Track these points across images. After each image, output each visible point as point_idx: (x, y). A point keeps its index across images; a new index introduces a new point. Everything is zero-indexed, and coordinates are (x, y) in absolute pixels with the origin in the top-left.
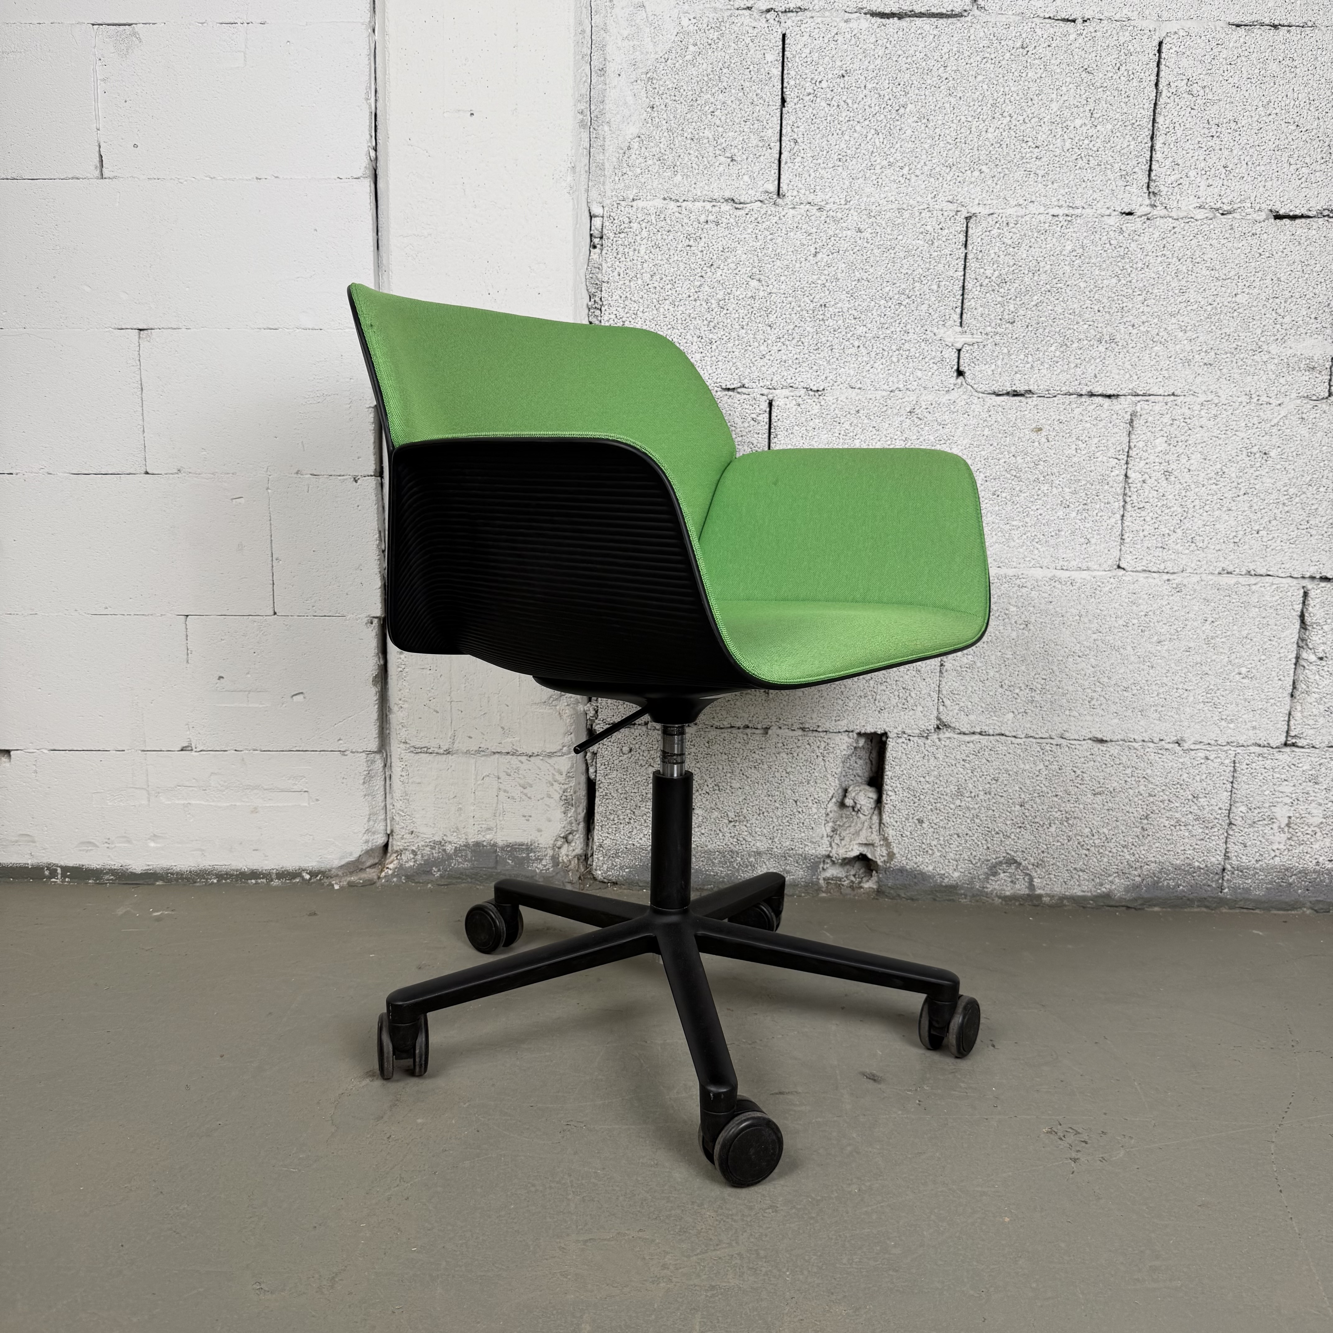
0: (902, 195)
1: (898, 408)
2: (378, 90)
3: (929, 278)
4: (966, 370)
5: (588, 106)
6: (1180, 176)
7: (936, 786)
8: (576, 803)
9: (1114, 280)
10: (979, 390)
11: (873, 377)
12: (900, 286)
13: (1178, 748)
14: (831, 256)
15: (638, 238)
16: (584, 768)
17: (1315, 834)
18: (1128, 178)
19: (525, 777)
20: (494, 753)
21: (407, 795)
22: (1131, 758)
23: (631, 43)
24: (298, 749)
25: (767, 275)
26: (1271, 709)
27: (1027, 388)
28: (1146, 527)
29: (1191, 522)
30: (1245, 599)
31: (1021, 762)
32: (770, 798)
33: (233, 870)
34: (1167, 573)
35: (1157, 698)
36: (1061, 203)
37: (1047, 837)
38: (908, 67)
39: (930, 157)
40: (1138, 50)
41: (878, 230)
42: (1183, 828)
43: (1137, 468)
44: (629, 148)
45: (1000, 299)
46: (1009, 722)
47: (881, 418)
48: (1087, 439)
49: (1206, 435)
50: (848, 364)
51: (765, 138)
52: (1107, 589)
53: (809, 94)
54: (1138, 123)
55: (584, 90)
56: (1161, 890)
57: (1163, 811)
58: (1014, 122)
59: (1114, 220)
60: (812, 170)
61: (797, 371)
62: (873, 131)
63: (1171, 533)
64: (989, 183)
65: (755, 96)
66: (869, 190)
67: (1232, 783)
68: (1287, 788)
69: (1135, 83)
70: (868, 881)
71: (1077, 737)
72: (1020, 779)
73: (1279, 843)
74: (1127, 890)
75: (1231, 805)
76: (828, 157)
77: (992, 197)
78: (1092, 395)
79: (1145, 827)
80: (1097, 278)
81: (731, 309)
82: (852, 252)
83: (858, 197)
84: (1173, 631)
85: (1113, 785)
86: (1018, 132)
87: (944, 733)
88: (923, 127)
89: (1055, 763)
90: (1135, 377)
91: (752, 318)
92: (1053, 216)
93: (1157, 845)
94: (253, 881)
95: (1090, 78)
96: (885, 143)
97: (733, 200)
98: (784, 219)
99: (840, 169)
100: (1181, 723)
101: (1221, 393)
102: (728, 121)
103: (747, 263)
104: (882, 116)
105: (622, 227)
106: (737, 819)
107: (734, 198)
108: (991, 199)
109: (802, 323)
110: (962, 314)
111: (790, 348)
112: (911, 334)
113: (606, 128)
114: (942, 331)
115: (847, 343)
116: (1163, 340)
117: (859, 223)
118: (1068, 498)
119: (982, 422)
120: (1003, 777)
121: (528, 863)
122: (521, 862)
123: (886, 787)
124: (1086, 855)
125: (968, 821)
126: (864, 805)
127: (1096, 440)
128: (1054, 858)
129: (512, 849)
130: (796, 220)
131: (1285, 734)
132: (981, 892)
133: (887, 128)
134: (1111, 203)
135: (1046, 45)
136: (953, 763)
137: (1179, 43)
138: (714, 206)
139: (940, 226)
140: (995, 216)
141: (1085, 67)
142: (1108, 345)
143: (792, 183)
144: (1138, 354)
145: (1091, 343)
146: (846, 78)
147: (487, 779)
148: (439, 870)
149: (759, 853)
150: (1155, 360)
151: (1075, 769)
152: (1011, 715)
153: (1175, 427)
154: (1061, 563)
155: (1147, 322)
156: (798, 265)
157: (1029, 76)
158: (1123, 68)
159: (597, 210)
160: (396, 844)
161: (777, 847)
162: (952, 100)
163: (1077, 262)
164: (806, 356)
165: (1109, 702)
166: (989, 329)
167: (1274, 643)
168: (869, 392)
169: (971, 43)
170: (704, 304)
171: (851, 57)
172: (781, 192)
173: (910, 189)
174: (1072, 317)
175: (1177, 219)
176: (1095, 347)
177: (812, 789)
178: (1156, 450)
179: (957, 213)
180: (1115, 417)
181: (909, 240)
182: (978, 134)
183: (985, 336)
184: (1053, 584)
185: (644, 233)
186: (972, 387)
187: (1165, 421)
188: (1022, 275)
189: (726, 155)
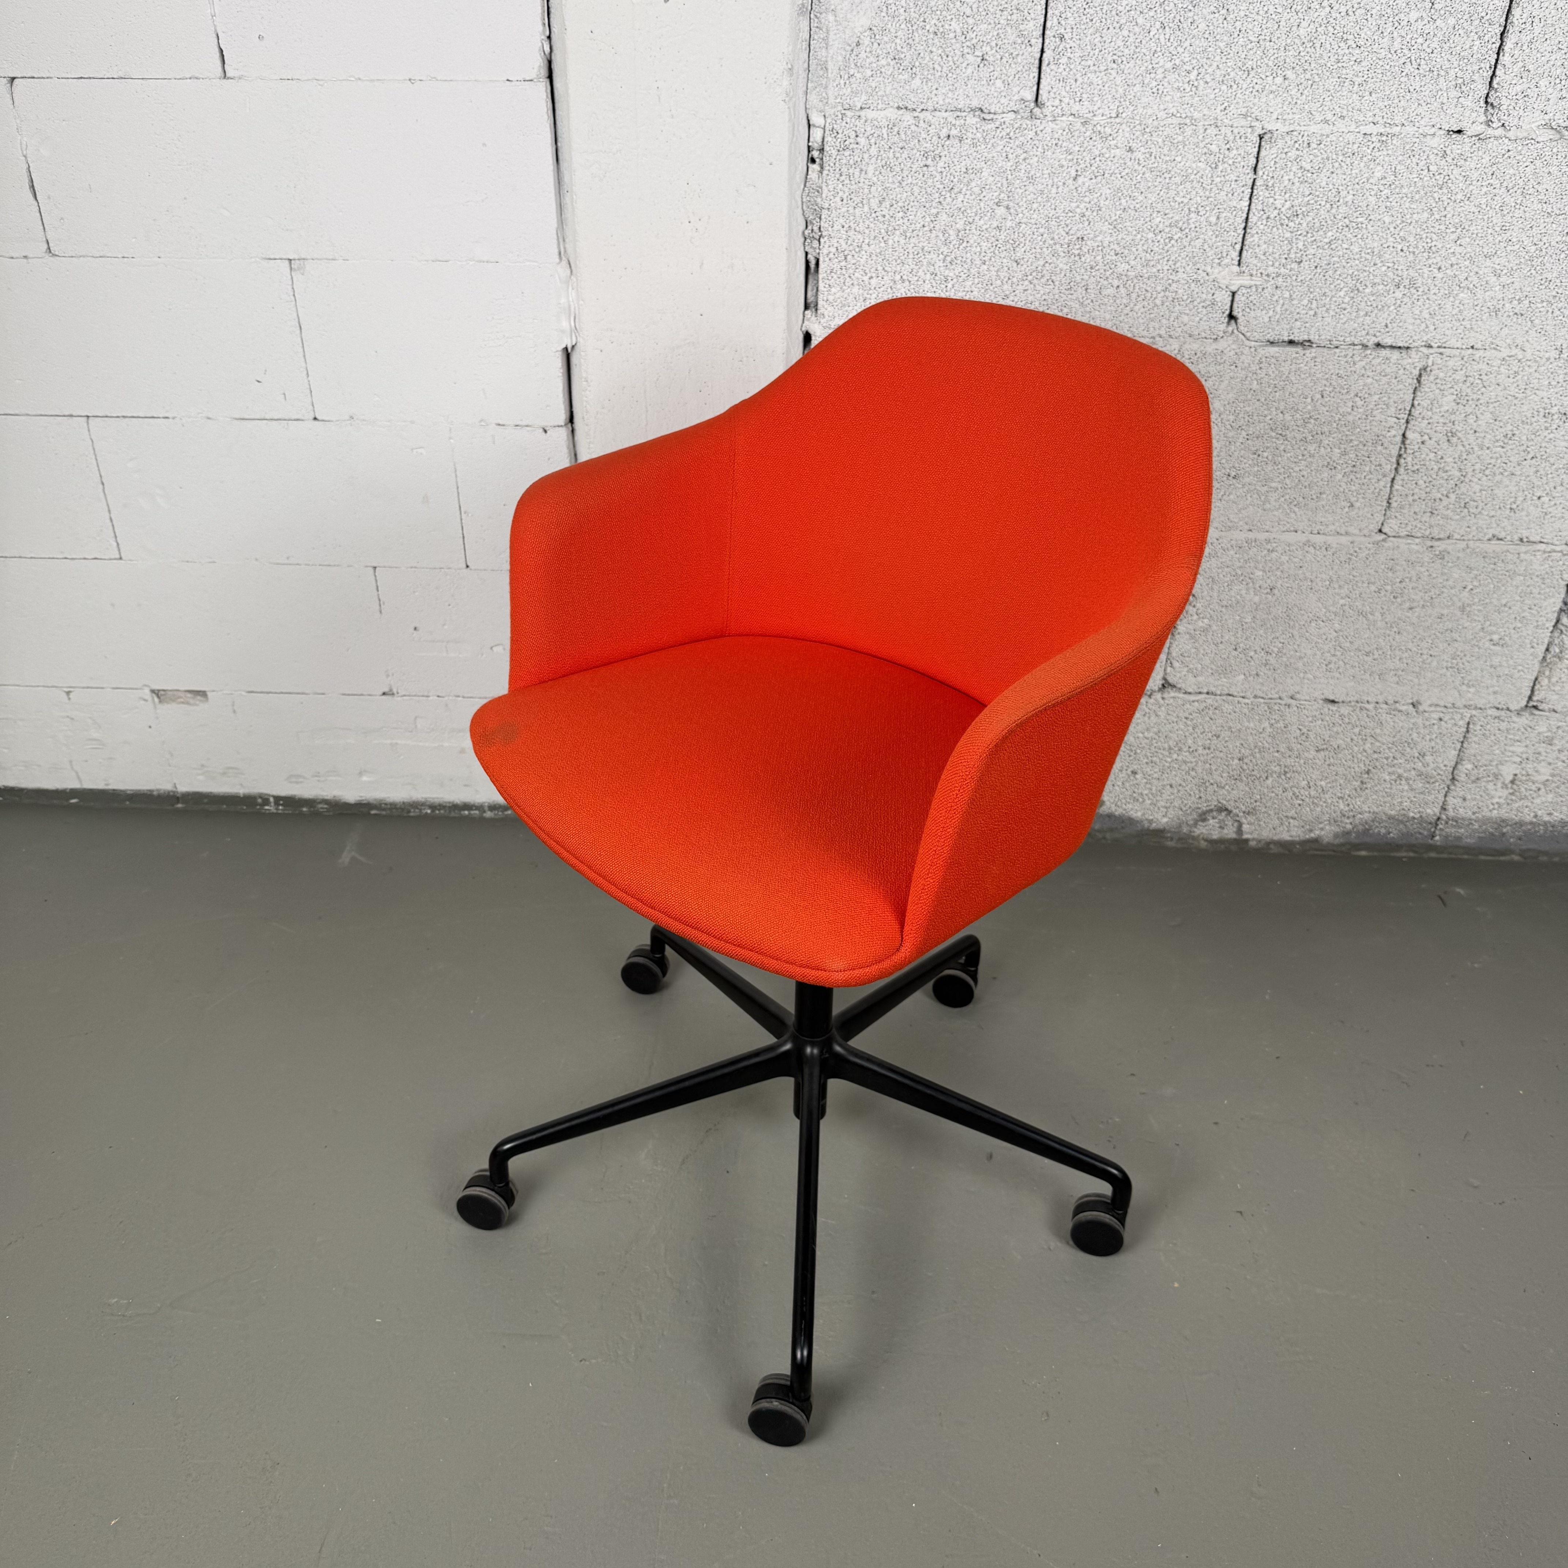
0: (1185, 106)
3: (1208, 208)
4: (1239, 315)
6: (1528, 85)
7: (1156, 741)
9: (1426, 215)
10: (1251, 338)
11: (1130, 322)
12: (1173, 217)
13: (1413, 709)
14: (1094, 181)
15: (866, 156)
17: (1539, 789)
18: (1463, 88)
22: (1362, 718)
25: (1017, 202)
26: (1517, 675)
27: (1306, 338)
28: (1417, 491)
29: (1468, 487)
30: (1511, 566)
31: (1245, 720)
34: (1432, 539)
35: (1398, 662)
36: (1377, 119)
37: (1262, 789)
39: (1224, 58)
41: (1153, 150)
42: (1403, 782)
43: (1417, 429)
44: (858, 44)
45: (1288, 235)
46: (1239, 683)
48: (1366, 396)
49: (1501, 394)
50: (1103, 307)
51: (1026, 33)
52: (1364, 555)
54: (1488, 17)
56: (1370, 836)
57: (1386, 767)
58: (1334, 15)
59: (1438, 142)
60: (1080, 74)
62: (1158, 25)
63: (1444, 498)
64: (1292, 93)
66: (1146, 100)
67: (1462, 742)
68: (1519, 749)
71: (1308, 698)
72: (1242, 736)
73: (1500, 797)
74: (1336, 836)
75: (1457, 763)
76: (1100, 57)
77: (1294, 110)
78: (1378, 346)
79: (1365, 781)
80: (1406, 211)
81: (971, 241)
82: (1119, 176)
83: (1132, 108)
84: (1427, 598)
85: (1339, 743)
86: (1338, 28)
87: (1169, 693)
88: (1220, 21)
89: (1282, 722)
90: (1432, 328)
91: (997, 252)
92: (1365, 135)
93: (1374, 797)
94: (466, 812)
96: (1171, 40)
97: (981, 110)
98: (1041, 135)
99: (1114, 73)
100: (1419, 687)
101: (1527, 346)
102: (980, 10)
103: (994, 187)
104: (1172, 5)
105: (847, 143)
107: (983, 108)
108: (1293, 113)
109: (1054, 258)
110: (1241, 251)
111: (1038, 288)
112: (1180, 275)
113: (831, 18)
114: (1216, 271)
115: (1106, 283)
116: (1471, 286)
117: (1131, 141)
118: (1335, 459)
119: (1250, 375)
120: (1225, 734)
124: (1300, 805)
125: (1183, 773)
127: (1376, 397)
128: (1266, 807)
130: (1056, 136)
131: (1526, 699)
132: (1188, 836)
133: (1177, 21)
134: (1438, 120)
136: (1175, 720)
138: (958, 117)
139: (1228, 146)
140: (1295, 133)
142: (1407, 290)
143: (1054, 90)
144: (1440, 302)
145: (1388, 288)
150: (1458, 309)
151: (1302, 727)
152: (1242, 677)
153: (1468, 384)
154: (1318, 527)
155: (1457, 264)
156: (1054, 190)
159: (816, 119)
163: (1386, 191)
165: (1348, 666)
166: (1271, 270)
167: (1534, 612)
170: (941, 235)
172: (1040, 99)
174: (1370, 257)
175: (1515, 141)
176: (1391, 292)
178: (1442, 409)
179: (1250, 130)
180: (1401, 372)
181: (1189, 162)
182: (1288, 29)
183: (1266, 278)
184: (1306, 548)
185: (874, 150)
186: (1243, 334)
187: (1458, 378)
188: (1318, 207)
189: (976, 53)
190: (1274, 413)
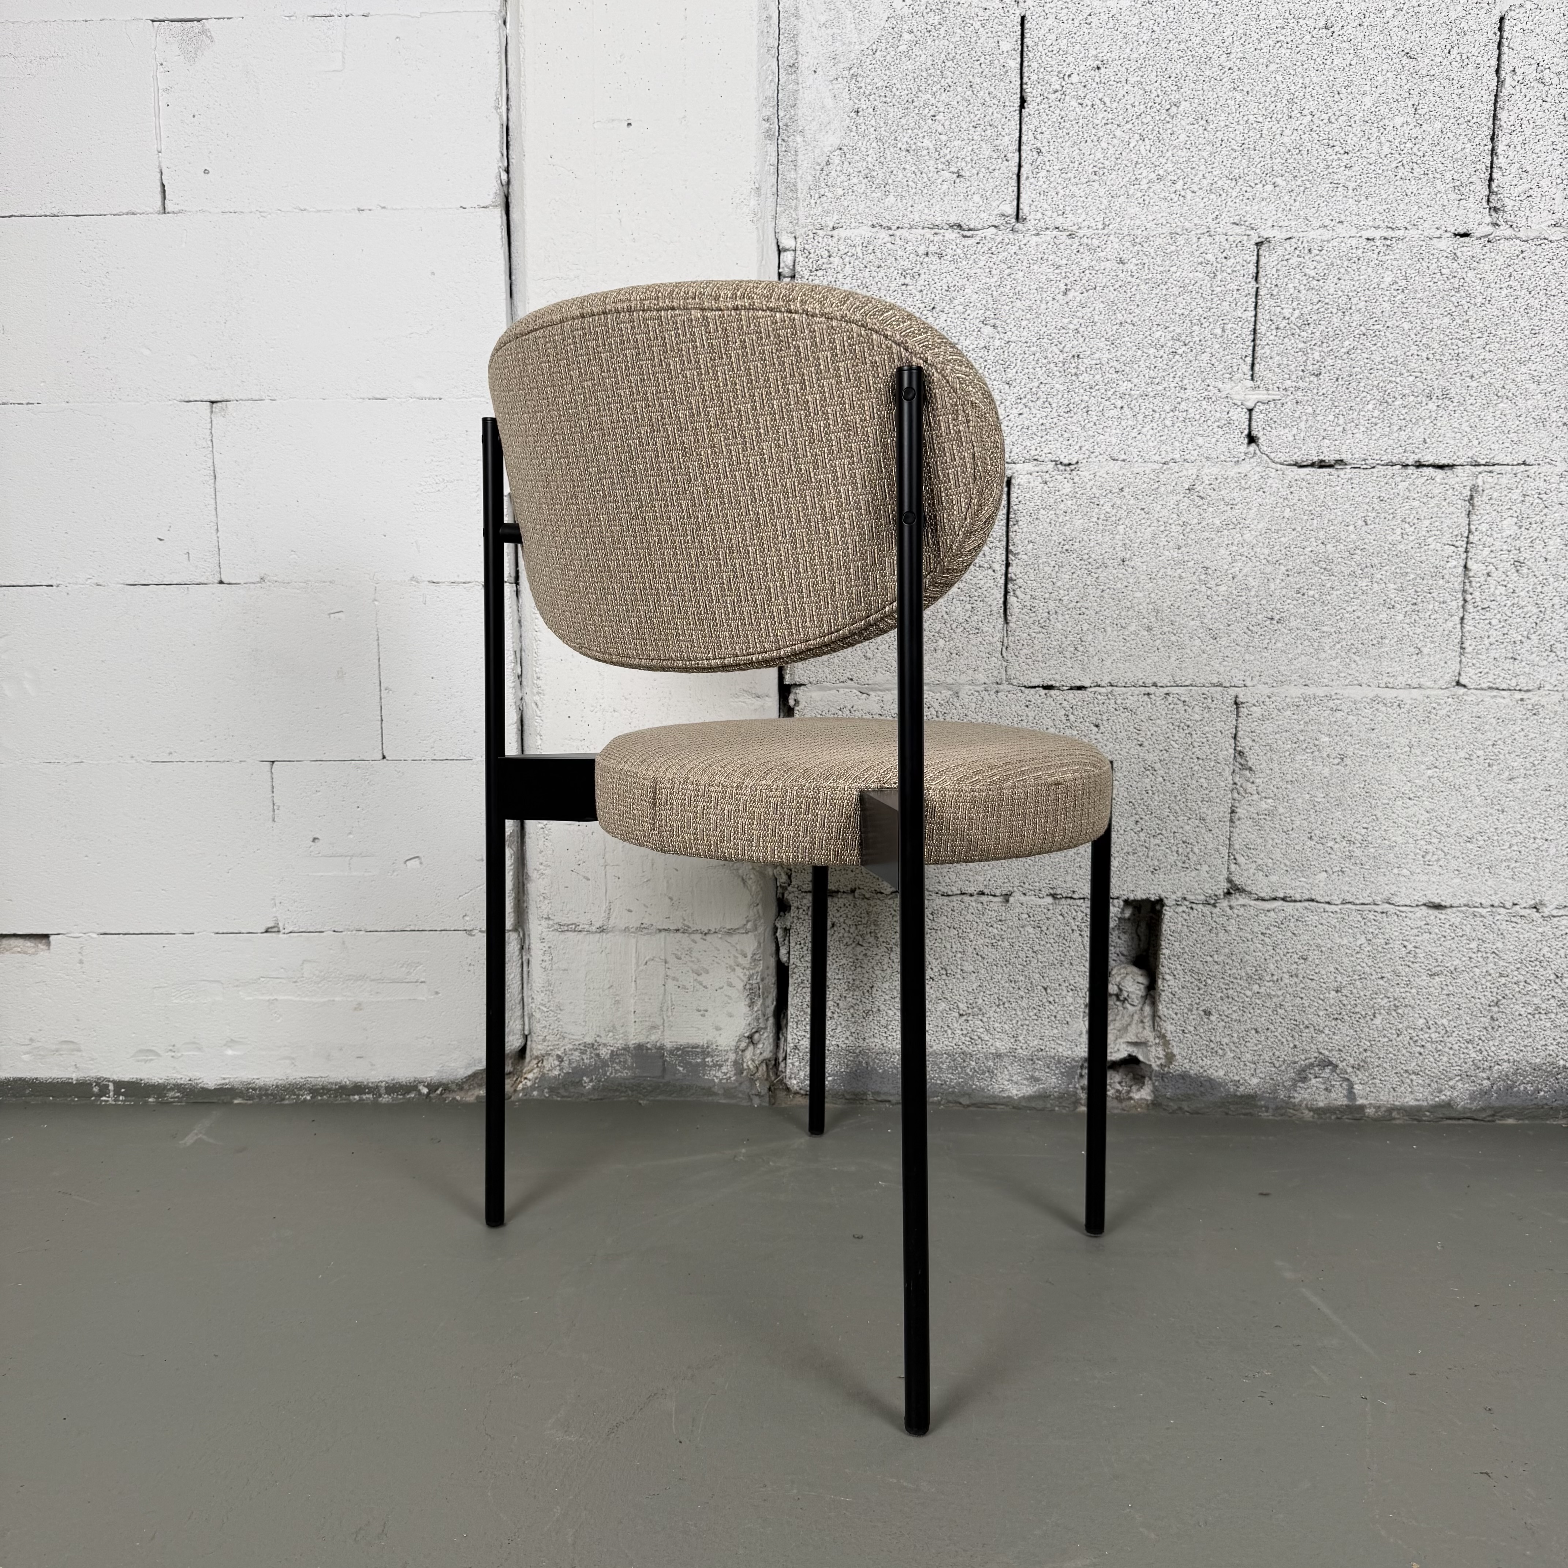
0: (1175, 216)
1: (1173, 484)
2: (510, 96)
3: (1211, 320)
4: (1260, 435)
5: (775, 112)
6: (1529, 186)
7: (1228, 967)
8: (763, 994)
9: (1447, 320)
10: (1277, 460)
11: (1141, 445)
12: (1174, 330)
13: (1537, 914)
14: (1085, 294)
15: (840, 276)
16: (774, 948)
18: (1463, 190)
19: (699, 961)
20: (660, 931)
21: (550, 985)
22: (1477, 928)
23: (830, 32)
24: (412, 928)
25: (1004, 319)
27: (1338, 457)
28: (1492, 632)
29: (1550, 625)
31: (1336, 935)
32: (1013, 985)
33: (331, 1083)
34: (1520, 690)
35: (1509, 851)
36: (1378, 223)
37: (1371, 1031)
38: (1181, 54)
39: (1209, 167)
40: (1474, 28)
41: (1146, 260)
42: (1543, 1017)
43: (1480, 558)
44: (828, 163)
45: (1301, 345)
46: (1321, 884)
47: (1152, 498)
48: (1416, 521)
50: (1109, 430)
51: (1001, 148)
52: (1444, 712)
53: (1056, 91)
54: (1475, 120)
55: (771, 91)
56: (1516, 1097)
57: (1518, 996)
58: (1317, 122)
59: (1447, 243)
60: (1061, 187)
61: (1043, 440)
62: (1137, 137)
63: (1524, 639)
64: (1286, 198)
65: (987, 94)
66: (1133, 211)
69: (1471, 69)
70: (1138, 1090)
71: (1408, 903)
72: (1335, 958)
74: (1472, 1097)
76: (1080, 170)
77: (1290, 217)
78: (1419, 465)
79: (1495, 1016)
80: (1425, 316)
82: (1112, 289)
83: (1119, 219)
84: (1529, 766)
85: (1455, 963)
86: (1322, 134)
87: (1237, 899)
88: (1201, 132)
89: (1380, 936)
90: (1476, 442)
92: (1368, 239)
93: (1511, 1038)
94: (357, 1097)
95: (1412, 64)
96: (1153, 151)
97: (960, 226)
98: (1025, 249)
99: (1096, 184)
100: (1541, 883)
102: (953, 126)
103: (979, 305)
104: (1149, 117)
105: (820, 262)
106: (970, 1011)
107: (962, 224)
108: (1289, 220)
109: (1049, 379)
110: (1253, 365)
111: (1034, 411)
112: (1189, 392)
113: (799, 139)
114: (1229, 386)
115: (1108, 403)
116: (1510, 395)
117: (1121, 253)
118: (1392, 596)
119: (1281, 500)
120: (1314, 955)
121: (704, 1070)
122: (695, 1069)
123: (1162, 970)
124: (1420, 1054)
125: (1270, 1012)
126: (1133, 993)
127: (1427, 522)
128: (1379, 1058)
129: (685, 1052)
130: (1041, 249)
132: (1287, 1103)
133: (1155, 133)
134: (1443, 222)
135: (1356, 24)
136: (1249, 938)
137: (1526, 19)
138: (936, 234)
139: (1224, 254)
140: (1293, 240)
141: (1406, 51)
142: (1441, 402)
143: (1035, 203)
144: (1479, 413)
145: (1419, 399)
146: (1103, 70)
147: (650, 963)
148: (591, 1081)
149: (998, 1056)
150: (1500, 420)
151: (1406, 943)
152: (1324, 875)
153: (1528, 504)
154: (1386, 679)
155: (1490, 371)
156: (1043, 306)
157: (1335, 63)
158: (1454, 52)
159: (787, 242)
160: (536, 1048)
161: (1021, 1048)
162: (1238, 95)
163: (1399, 297)
164: (1055, 420)
165: (1448, 857)
166: (1288, 383)
168: (1136, 466)
169: (1261, 23)
171: (1108, 43)
172: (1021, 214)
173: (1186, 208)
174: (1395, 367)
175: (1527, 241)
176: (1424, 404)
177: (1067, 973)
178: (1504, 535)
179: (1245, 238)
180: (1450, 492)
181: (1185, 272)
182: (1271, 137)
183: (1284, 392)
184: (1377, 706)
185: (848, 270)
186: (1268, 456)
187: (1514, 497)
188: (1330, 315)
189: (951, 170)
190: (1315, 544)
